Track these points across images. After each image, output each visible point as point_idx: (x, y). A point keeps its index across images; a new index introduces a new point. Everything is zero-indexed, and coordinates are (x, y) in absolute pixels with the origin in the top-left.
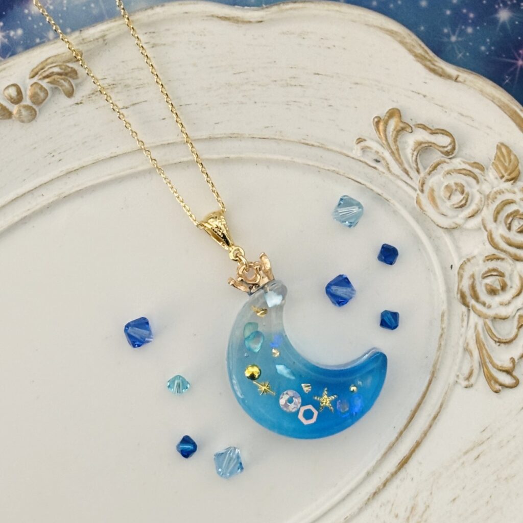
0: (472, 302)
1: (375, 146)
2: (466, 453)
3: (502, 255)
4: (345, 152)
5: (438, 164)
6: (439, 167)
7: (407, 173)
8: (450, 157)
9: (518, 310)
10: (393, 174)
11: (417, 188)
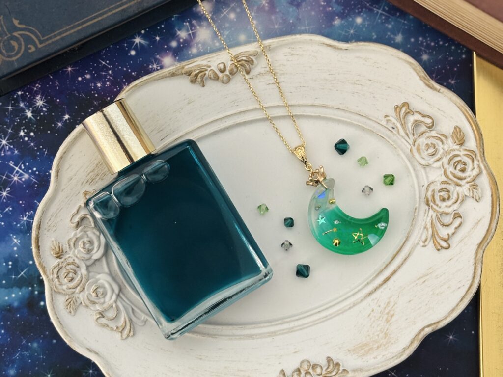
0: (432, 204)
1: (394, 120)
2: (419, 279)
3: (450, 182)
4: (378, 121)
5: (424, 133)
6: (424, 134)
7: (408, 135)
8: (430, 129)
9: (454, 211)
10: (400, 135)
11: (411, 143)
